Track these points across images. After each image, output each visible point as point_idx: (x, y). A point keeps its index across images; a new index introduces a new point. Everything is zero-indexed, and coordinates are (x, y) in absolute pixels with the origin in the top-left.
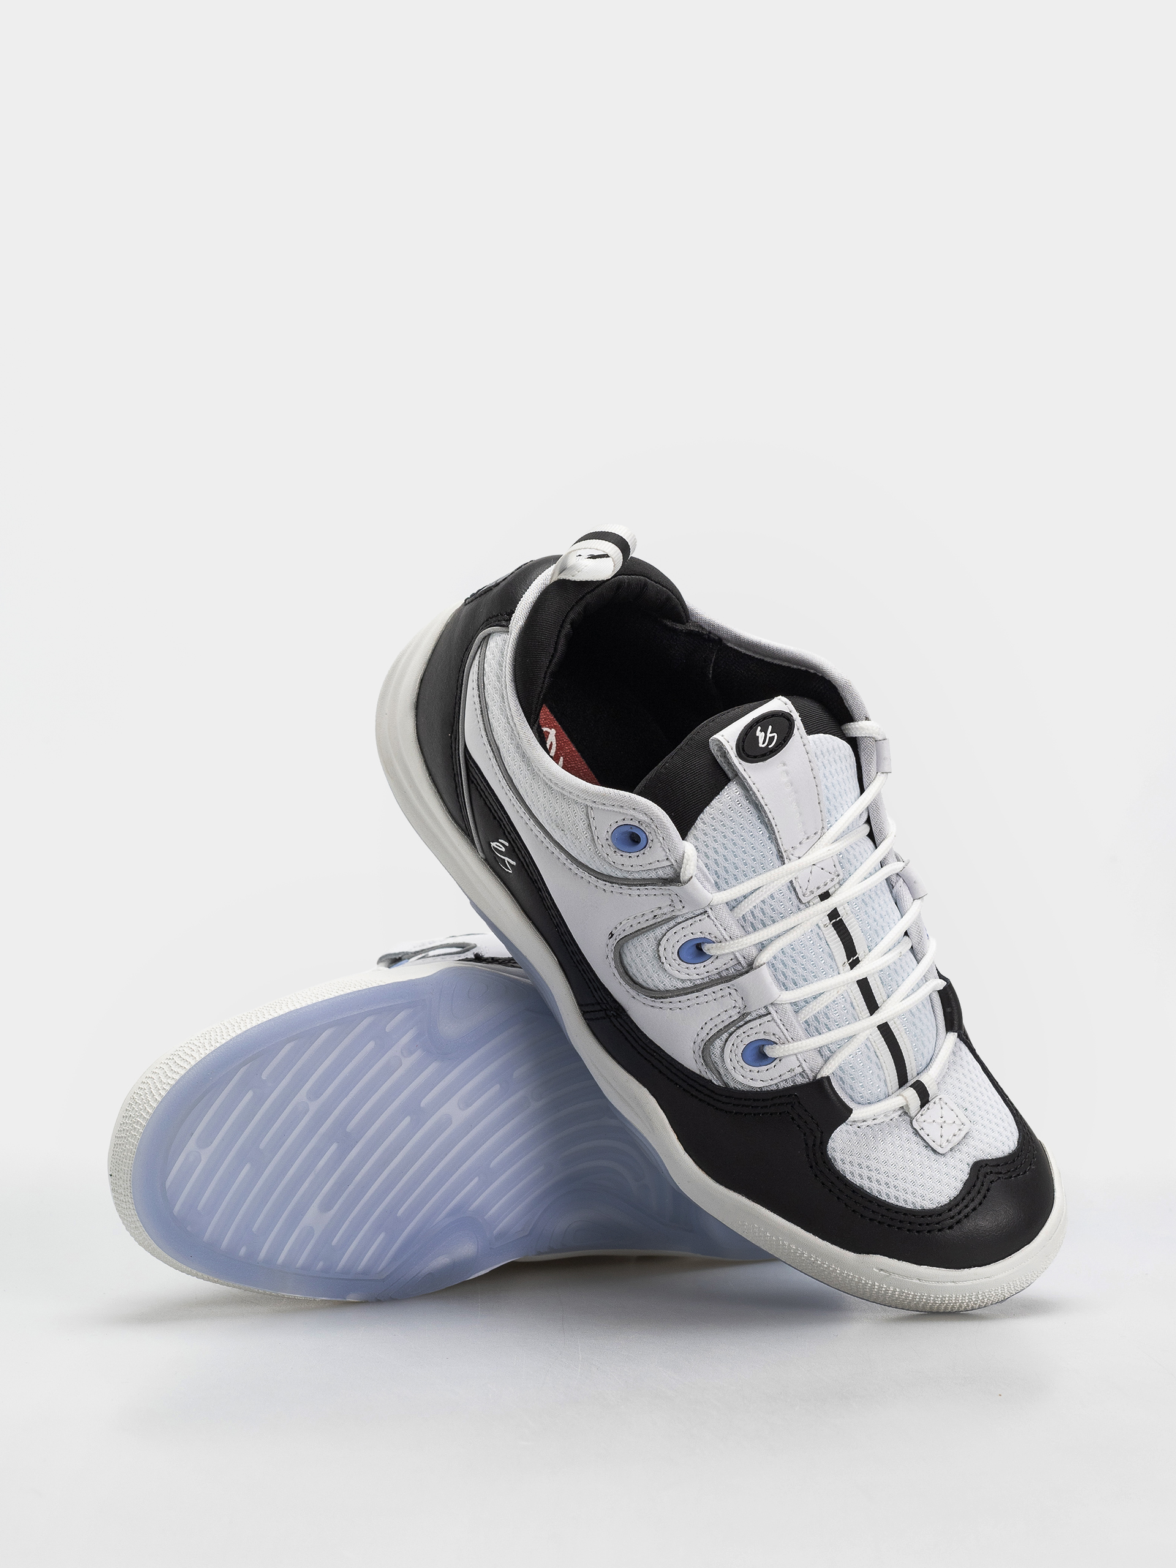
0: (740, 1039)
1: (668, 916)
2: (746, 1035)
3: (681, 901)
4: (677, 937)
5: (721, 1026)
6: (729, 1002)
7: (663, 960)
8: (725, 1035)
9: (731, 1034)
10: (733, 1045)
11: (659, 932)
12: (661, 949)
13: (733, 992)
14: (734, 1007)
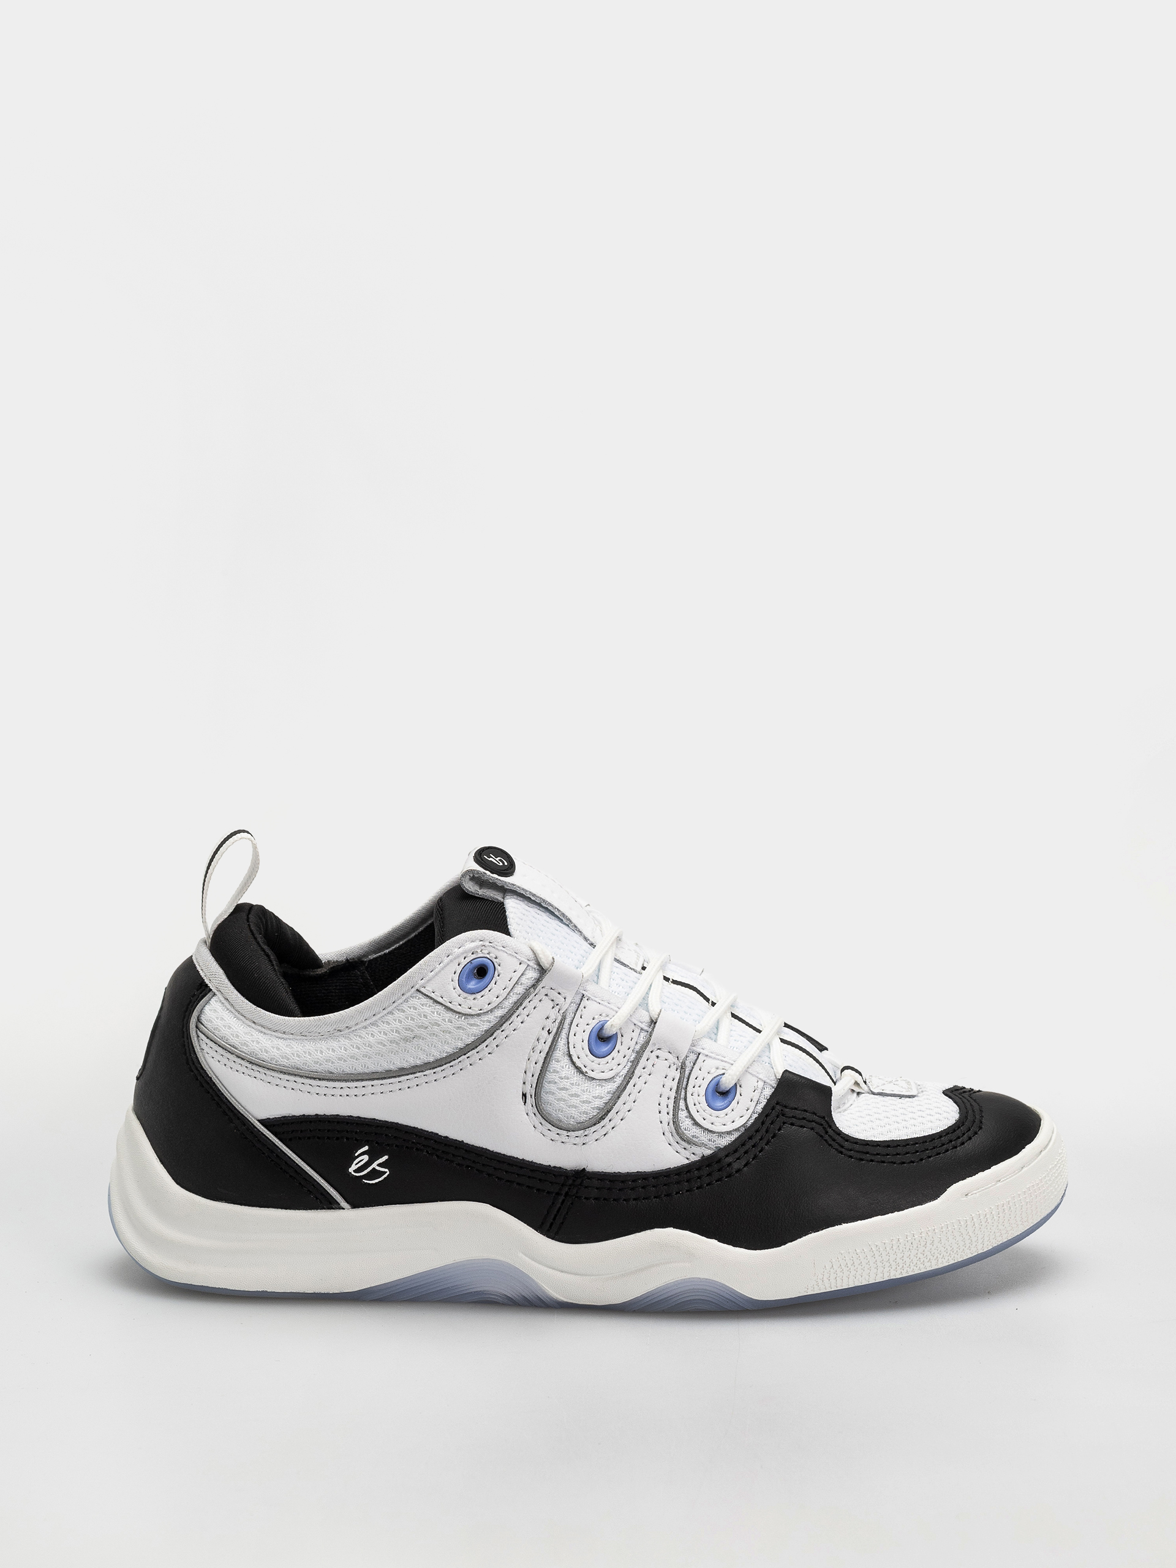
0: (695, 1095)
1: (560, 1018)
2: (697, 1087)
3: (559, 993)
4: (579, 1037)
5: (673, 1094)
6: (661, 1065)
7: (584, 1069)
8: (682, 1104)
9: (685, 1100)
10: (695, 1105)
11: (562, 1043)
12: (575, 1059)
13: (658, 1053)
14: (669, 1067)
